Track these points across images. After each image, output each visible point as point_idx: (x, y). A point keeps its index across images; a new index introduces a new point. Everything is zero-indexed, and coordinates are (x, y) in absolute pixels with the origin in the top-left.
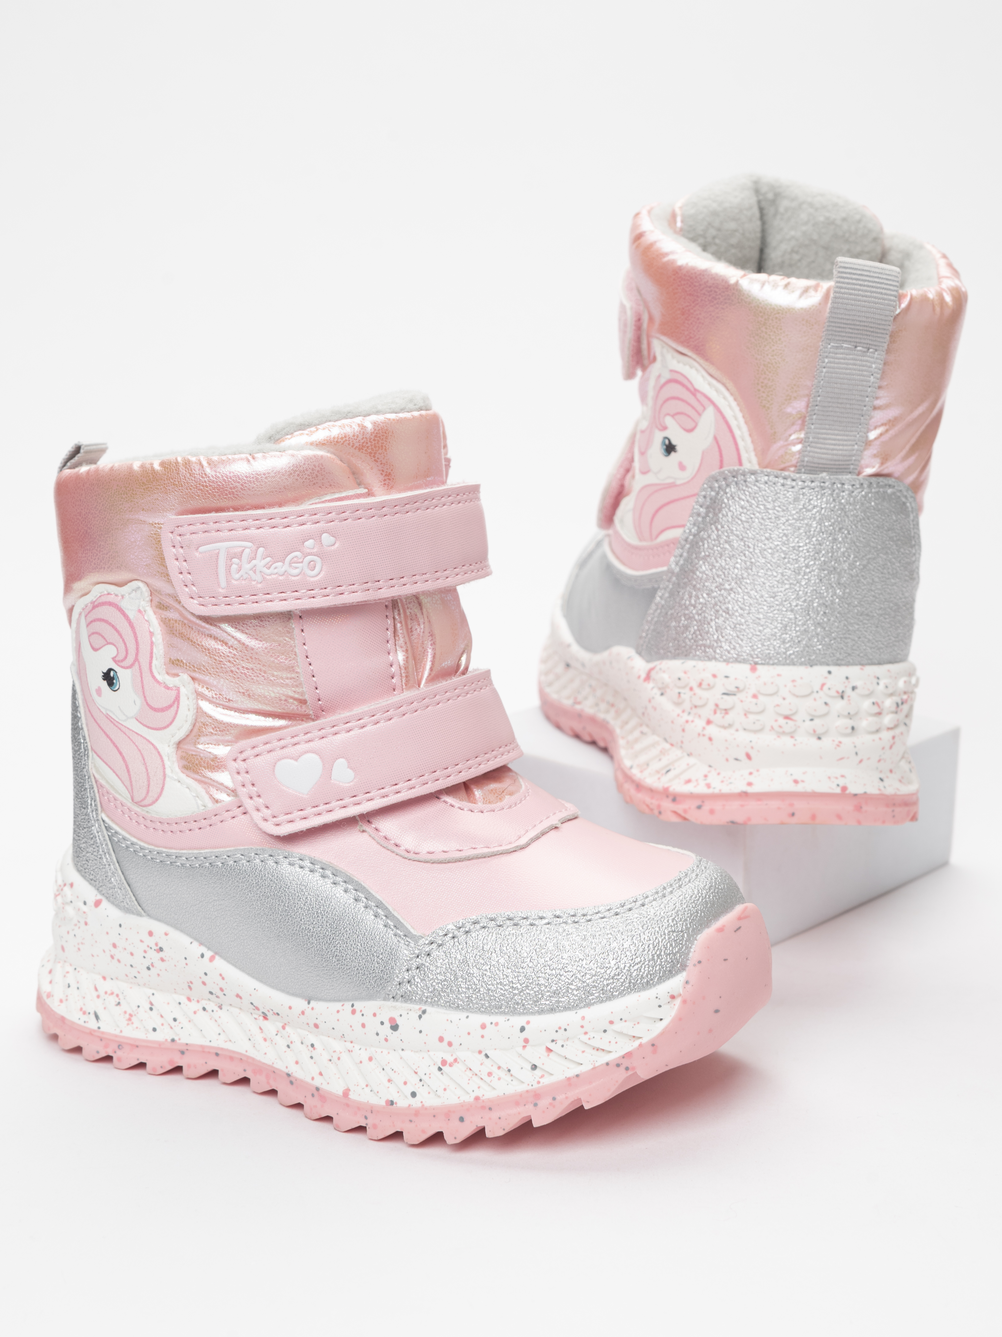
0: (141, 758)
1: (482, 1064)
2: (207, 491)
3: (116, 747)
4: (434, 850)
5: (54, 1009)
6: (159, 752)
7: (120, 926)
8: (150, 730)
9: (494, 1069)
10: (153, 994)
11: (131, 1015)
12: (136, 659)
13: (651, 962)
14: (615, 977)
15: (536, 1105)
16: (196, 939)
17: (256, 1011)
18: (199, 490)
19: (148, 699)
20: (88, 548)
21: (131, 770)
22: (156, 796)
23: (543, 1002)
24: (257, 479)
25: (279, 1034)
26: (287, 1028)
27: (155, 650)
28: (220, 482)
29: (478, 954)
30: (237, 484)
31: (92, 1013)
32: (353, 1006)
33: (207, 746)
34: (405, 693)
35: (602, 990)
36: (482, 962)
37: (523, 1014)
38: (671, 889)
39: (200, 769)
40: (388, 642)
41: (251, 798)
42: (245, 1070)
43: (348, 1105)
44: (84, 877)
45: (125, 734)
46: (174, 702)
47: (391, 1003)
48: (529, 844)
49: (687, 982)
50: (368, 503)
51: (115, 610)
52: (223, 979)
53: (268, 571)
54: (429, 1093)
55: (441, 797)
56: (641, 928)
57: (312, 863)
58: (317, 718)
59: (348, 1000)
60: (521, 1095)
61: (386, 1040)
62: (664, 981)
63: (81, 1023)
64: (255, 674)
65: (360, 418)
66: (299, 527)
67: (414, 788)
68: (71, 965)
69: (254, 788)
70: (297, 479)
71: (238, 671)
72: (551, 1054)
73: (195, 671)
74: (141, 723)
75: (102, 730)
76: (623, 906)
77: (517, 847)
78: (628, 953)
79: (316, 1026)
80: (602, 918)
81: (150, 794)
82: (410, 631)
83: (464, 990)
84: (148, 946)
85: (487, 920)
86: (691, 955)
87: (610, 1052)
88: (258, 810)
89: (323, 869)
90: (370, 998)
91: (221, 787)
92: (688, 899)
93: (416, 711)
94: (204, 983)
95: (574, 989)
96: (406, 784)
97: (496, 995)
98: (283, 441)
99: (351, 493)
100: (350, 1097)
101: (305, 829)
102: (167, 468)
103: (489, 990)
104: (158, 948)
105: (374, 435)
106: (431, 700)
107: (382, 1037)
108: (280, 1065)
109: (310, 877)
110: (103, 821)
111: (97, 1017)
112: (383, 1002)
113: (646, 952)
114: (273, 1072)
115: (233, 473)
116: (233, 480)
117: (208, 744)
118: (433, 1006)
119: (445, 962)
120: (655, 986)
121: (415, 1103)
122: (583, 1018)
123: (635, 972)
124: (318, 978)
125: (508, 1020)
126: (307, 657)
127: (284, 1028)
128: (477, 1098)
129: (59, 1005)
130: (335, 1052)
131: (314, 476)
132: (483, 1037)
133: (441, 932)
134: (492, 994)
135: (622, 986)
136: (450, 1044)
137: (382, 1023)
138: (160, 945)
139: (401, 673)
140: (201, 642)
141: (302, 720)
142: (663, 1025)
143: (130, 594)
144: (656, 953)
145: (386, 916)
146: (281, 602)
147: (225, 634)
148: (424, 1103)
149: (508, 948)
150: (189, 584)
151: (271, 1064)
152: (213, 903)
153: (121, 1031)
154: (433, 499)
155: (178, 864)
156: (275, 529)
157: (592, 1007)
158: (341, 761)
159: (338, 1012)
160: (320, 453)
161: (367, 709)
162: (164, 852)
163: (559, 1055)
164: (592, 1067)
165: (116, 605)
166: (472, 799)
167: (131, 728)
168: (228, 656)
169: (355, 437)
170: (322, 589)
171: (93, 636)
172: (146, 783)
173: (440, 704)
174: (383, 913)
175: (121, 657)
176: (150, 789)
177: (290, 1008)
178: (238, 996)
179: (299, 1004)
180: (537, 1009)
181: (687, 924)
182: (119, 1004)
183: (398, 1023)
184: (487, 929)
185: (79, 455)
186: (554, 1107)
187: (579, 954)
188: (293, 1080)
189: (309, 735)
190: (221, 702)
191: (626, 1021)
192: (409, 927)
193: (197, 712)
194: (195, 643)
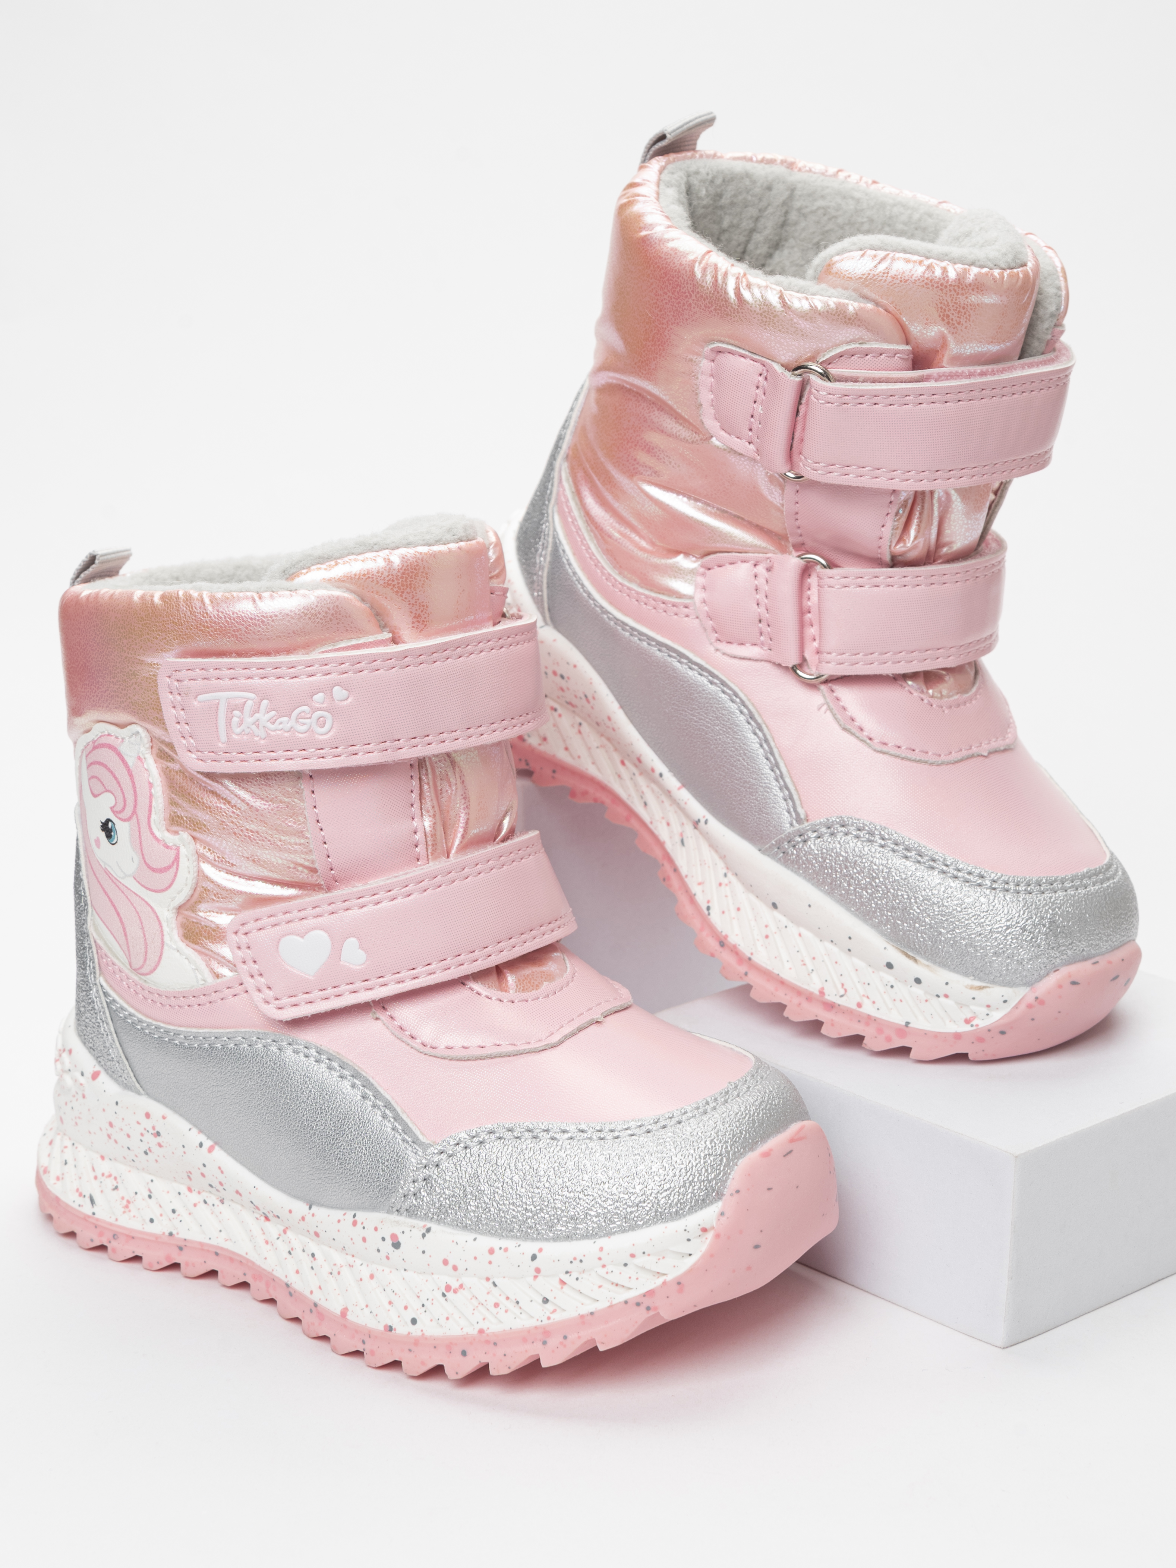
0: (138, 921)
1: (488, 1293)
2: (209, 632)
3: (114, 906)
4: (453, 1045)
5: (49, 1187)
6: (157, 917)
7: (117, 1103)
8: (148, 892)
9: (502, 1300)
10: (152, 1181)
11: (128, 1202)
12: (134, 812)
13: (682, 1189)
14: (640, 1205)
15: (545, 1343)
16: (195, 1126)
17: (257, 1211)
18: (200, 630)
19: (146, 857)
20: (87, 682)
21: (128, 934)
22: (153, 965)
23: (559, 1227)
24: (263, 621)
25: (281, 1239)
26: (288, 1232)
27: (154, 803)
28: (223, 623)
29: (491, 1168)
30: (241, 627)
31: (88, 1196)
32: (354, 1216)
33: (208, 914)
34: (431, 864)
35: (625, 1218)
36: (494, 1177)
37: (537, 1239)
38: (714, 1104)
39: (200, 939)
40: (412, 805)
41: (252, 976)
42: (245, 1274)
43: (345, 1326)
44: (85, 1043)
45: (123, 892)
46: (173, 863)
47: (395, 1217)
48: (563, 1042)
49: (722, 1214)
50: (388, 653)
51: (114, 754)
52: (222, 1172)
53: (272, 727)
54: (431, 1320)
55: (467, 982)
56: (673, 1150)
57: (317, 1052)
58: (329, 889)
59: (351, 1209)
60: (529, 1331)
61: (388, 1258)
62: (696, 1211)
63: (75, 1206)
64: (261, 838)
65: (387, 552)
66: (308, 679)
67: (434, 973)
68: (70, 1139)
69: (256, 966)
70: (307, 624)
71: (241, 833)
72: (565, 1287)
73: (195, 830)
74: (139, 883)
75: (101, 886)
76: (657, 1122)
77: (547, 1045)
78: (656, 1178)
79: (317, 1234)
80: (632, 1135)
81: (148, 962)
82: (438, 793)
83: (473, 1208)
84: (145, 1129)
85: (504, 1130)
86: (729, 1181)
87: (630, 1289)
88: (259, 990)
89: (329, 1060)
90: (374, 1208)
91: (223, 961)
92: (732, 1117)
93: (440, 886)
94: (203, 1175)
95: (593, 1216)
96: (424, 969)
97: (508, 1217)
98: (298, 576)
99: (371, 639)
100: (348, 1317)
101: (309, 1015)
102: (167, 603)
103: (500, 1210)
104: (155, 1132)
105: (401, 571)
106: (458, 874)
107: (383, 1254)
108: (279, 1273)
109: (315, 1068)
110: (102, 986)
111: (92, 1201)
112: (386, 1215)
113: (677, 1177)
114: (272, 1280)
115: (237, 613)
116: (237, 622)
117: (210, 911)
118: (439, 1224)
119: (454, 1175)
120: (684, 1216)
121: (415, 1331)
122: (601, 1249)
123: (664, 1199)
124: (320, 1182)
125: (519, 1246)
126: (318, 821)
127: (285, 1232)
128: (481, 1331)
129: (55, 1184)
130: (335, 1265)
131: (328, 619)
132: (490, 1263)
133: (452, 1140)
134: (503, 1215)
135: (647, 1215)
136: (455, 1268)
137: (383, 1239)
138: (157, 1129)
139: (426, 842)
140: (202, 799)
141: (314, 890)
142: (690, 1262)
143: (130, 737)
144: (688, 1179)
145: (394, 1118)
146: (287, 761)
147: (228, 792)
148: (424, 1332)
149: (524, 1163)
150: (187, 735)
151: (270, 1270)
152: (211, 1089)
153: (117, 1220)
154: (468, 645)
155: (176, 1042)
156: (281, 680)
157: (613, 1237)
158: (353, 940)
159: (339, 1221)
160: (337, 593)
161: (382, 883)
162: (162, 1028)
163: (573, 1289)
164: (608, 1304)
165: (116, 748)
166: (504, 985)
167: (129, 886)
168: (231, 817)
169: (380, 574)
170: (332, 748)
171: (93, 780)
172: (143, 950)
173: (469, 878)
174: (391, 1115)
175: (119, 808)
176: (148, 957)
177: (290, 1212)
178: (237, 1192)
179: (300, 1208)
180: (551, 1235)
181: (727, 1147)
182: (116, 1188)
183: (400, 1240)
184: (502, 1141)
185: (94, 566)
186: (565, 1346)
187: (602, 1176)
188: (292, 1292)
189: (317, 909)
190: (224, 866)
191: (649, 1255)
192: (418, 1133)
193: (198, 875)
194: (195, 799)
